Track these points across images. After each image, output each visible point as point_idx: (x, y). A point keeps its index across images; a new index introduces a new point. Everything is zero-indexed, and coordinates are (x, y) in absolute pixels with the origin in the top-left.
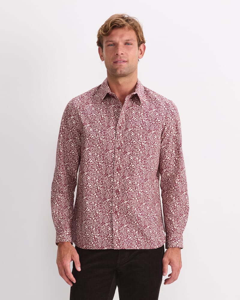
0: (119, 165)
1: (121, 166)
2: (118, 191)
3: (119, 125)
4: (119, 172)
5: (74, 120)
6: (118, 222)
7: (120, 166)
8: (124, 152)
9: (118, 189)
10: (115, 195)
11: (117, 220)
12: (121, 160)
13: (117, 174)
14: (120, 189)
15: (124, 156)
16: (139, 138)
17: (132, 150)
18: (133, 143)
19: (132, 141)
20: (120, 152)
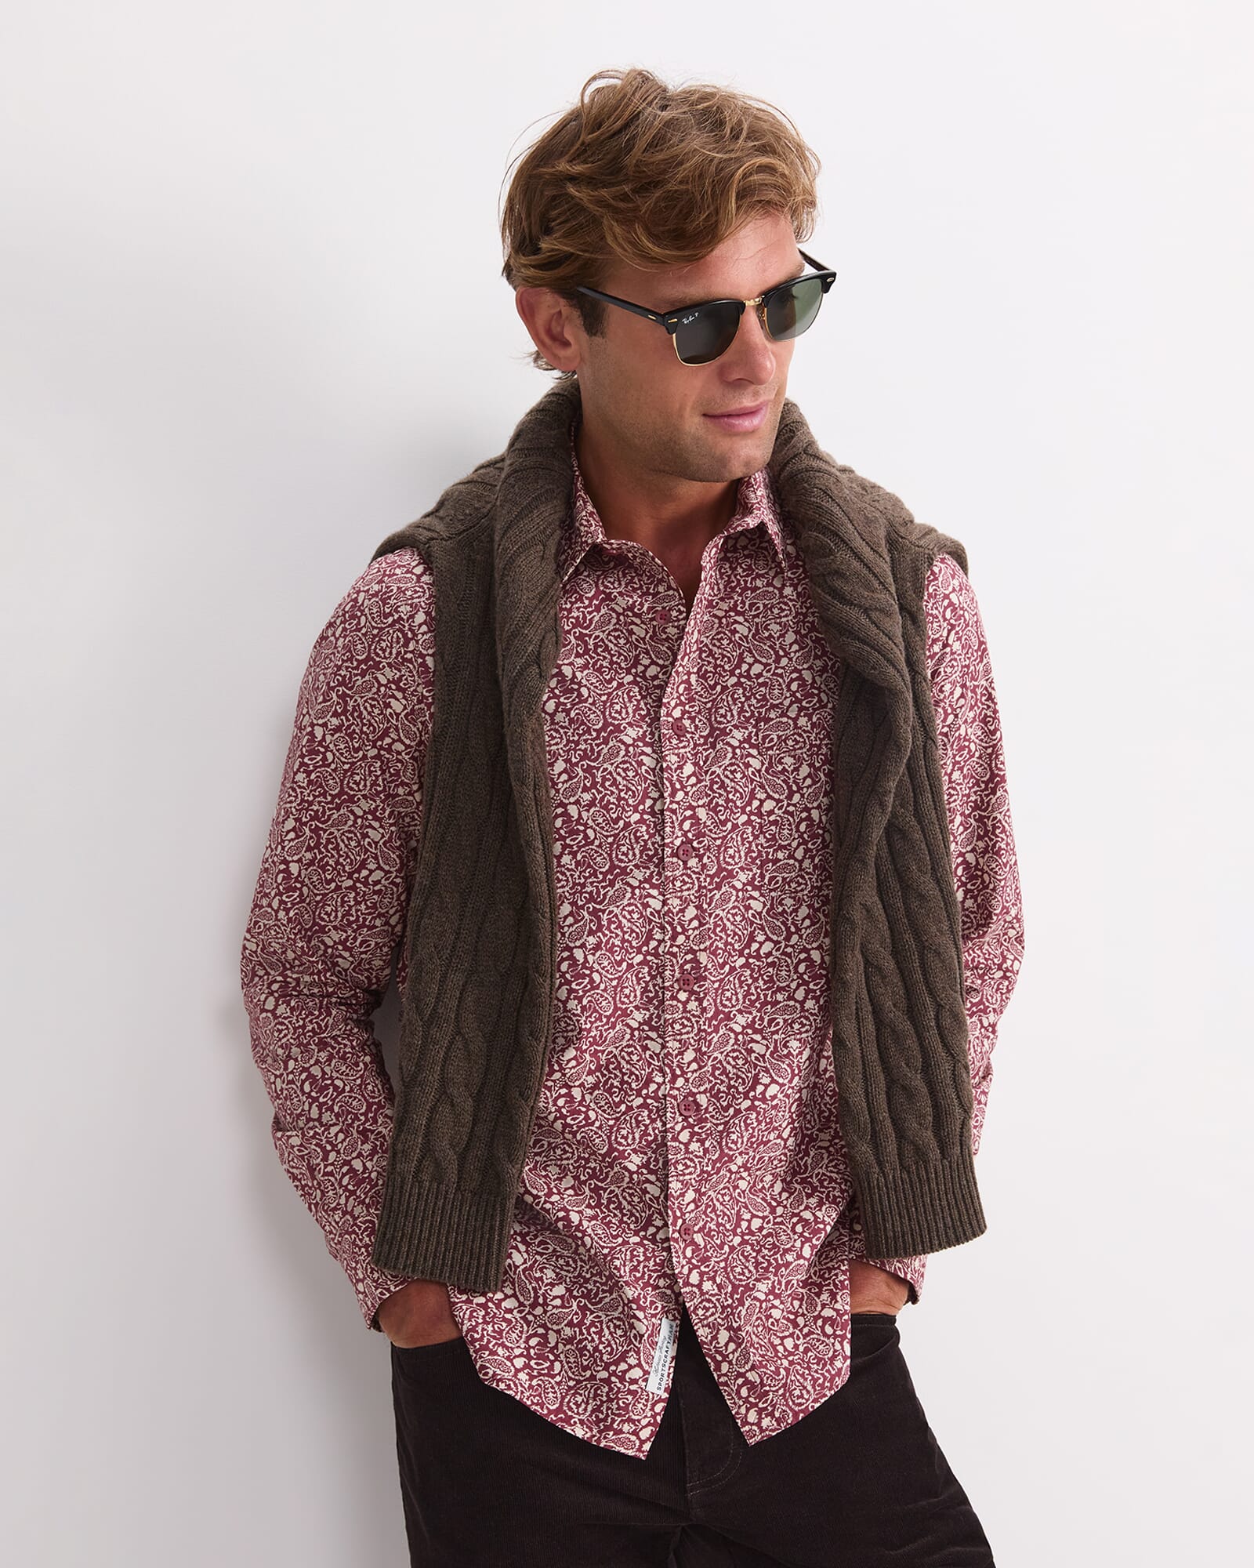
0: (694, 952)
1: (703, 957)
2: (695, 1101)
3: (669, 715)
4: (692, 992)
5: (399, 689)
6: (713, 1279)
7: (696, 961)
8: (717, 874)
9: (694, 1095)
10: (678, 1127)
11: (702, 1274)
12: (701, 925)
13: (685, 1004)
14: (705, 1092)
15: (717, 897)
16: (791, 781)
17: (756, 858)
18: (760, 815)
19: (756, 803)
20: (694, 876)
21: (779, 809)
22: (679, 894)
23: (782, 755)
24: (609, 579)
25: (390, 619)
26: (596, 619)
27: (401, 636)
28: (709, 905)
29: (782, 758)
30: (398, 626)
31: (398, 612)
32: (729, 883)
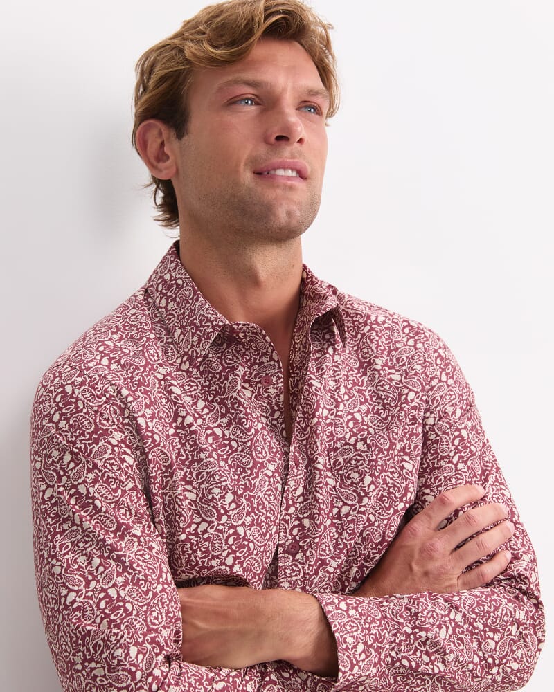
8: (316, 563)
15: (316, 580)
16: (359, 489)
17: (343, 549)
18: (340, 518)
19: (335, 510)
20: (300, 566)
21: (353, 511)
22: (289, 579)
23: (349, 472)
24: (229, 357)
25: (104, 398)
26: (227, 385)
27: (116, 408)
28: (310, 586)
29: (350, 474)
30: (111, 402)
31: (108, 392)
32: (324, 569)
